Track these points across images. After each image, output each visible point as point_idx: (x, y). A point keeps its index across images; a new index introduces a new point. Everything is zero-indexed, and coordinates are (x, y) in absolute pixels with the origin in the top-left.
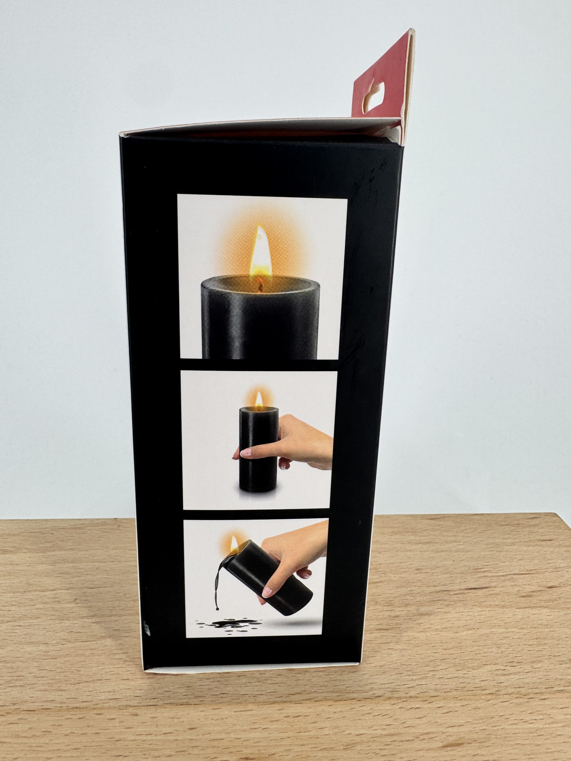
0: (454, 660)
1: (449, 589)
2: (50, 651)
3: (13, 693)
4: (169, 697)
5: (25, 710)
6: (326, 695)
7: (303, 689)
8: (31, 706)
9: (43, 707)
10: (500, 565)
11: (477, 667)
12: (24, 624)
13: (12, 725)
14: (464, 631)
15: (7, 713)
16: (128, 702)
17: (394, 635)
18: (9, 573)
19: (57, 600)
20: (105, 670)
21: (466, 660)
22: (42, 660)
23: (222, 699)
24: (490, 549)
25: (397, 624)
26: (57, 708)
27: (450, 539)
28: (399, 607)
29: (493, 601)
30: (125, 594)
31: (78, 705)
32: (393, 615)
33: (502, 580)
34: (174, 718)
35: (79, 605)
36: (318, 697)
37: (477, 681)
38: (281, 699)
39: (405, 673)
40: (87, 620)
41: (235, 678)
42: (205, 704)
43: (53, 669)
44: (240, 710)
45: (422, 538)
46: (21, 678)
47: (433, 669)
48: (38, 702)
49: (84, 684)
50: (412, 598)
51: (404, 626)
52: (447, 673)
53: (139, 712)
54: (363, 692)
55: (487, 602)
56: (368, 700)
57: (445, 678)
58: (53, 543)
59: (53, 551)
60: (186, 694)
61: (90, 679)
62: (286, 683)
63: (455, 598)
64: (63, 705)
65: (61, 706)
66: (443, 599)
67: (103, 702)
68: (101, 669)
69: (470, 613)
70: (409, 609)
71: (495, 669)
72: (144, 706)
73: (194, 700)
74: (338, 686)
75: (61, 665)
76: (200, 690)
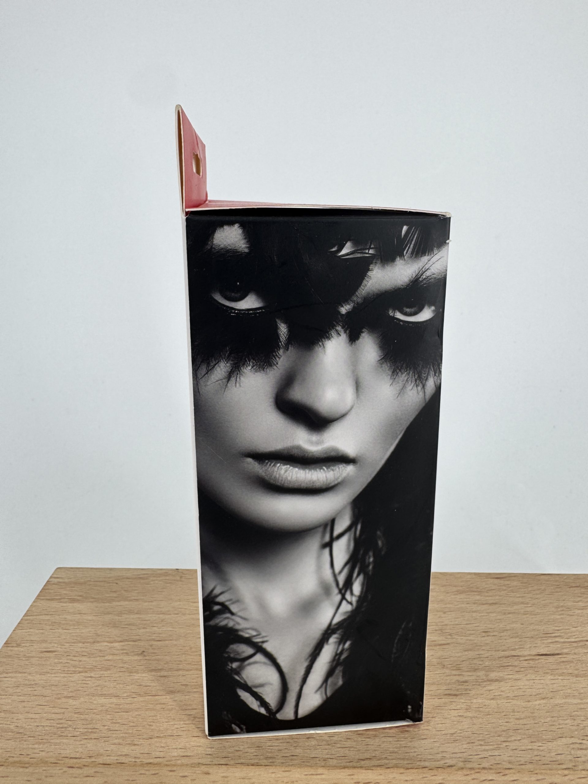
0: (527, 731)
1: (519, 654)
2: (121, 704)
3: (89, 745)
4: (239, 756)
5: (102, 763)
6: (397, 762)
7: (374, 755)
8: (107, 760)
9: (119, 761)
10: (571, 630)
11: (552, 739)
12: (95, 676)
13: (88, 778)
14: (536, 700)
15: (84, 766)
16: (200, 759)
17: (463, 701)
18: (78, 622)
19: (125, 651)
20: (176, 726)
21: (540, 731)
22: (114, 713)
23: (292, 761)
24: (560, 613)
25: (466, 690)
26: (131, 763)
27: (517, 600)
28: (468, 671)
29: (566, 668)
30: (191, 648)
31: (151, 761)
32: (462, 680)
33: (576, 647)
34: (244, 778)
35: (147, 658)
36: (389, 763)
37: (553, 754)
38: (351, 764)
39: (477, 743)
40: (155, 674)
41: (304, 740)
42: (276, 766)
43: (125, 723)
44: (310, 773)
45: (487, 598)
46: (94, 730)
47: (506, 740)
48: (114, 756)
49: (156, 740)
50: (481, 663)
51: (473, 692)
52: (521, 744)
53: (211, 771)
54: (435, 761)
55: (559, 670)
56: (440, 769)
57: (519, 750)
58: (118, 593)
59: (119, 601)
60: (255, 754)
61: (162, 735)
62: (356, 748)
63: (525, 664)
64: (137, 760)
65: (135, 761)
66: (513, 665)
67: (175, 758)
68: (172, 724)
69: (542, 681)
70: (479, 674)
71: (571, 742)
72: (216, 765)
73: (265, 761)
74: (409, 753)
75: (133, 719)
76: (270, 750)
